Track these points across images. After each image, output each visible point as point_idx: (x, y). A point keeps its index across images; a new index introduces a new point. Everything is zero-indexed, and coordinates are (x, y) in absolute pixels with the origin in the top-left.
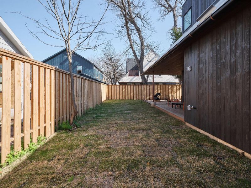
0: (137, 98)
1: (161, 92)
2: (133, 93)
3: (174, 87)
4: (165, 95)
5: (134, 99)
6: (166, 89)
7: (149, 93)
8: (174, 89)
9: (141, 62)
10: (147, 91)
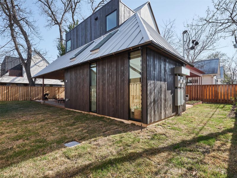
0: (24, 99)
1: (49, 93)
2: (18, 94)
3: (60, 89)
4: (52, 96)
5: (20, 100)
6: (53, 90)
7: (36, 93)
8: (60, 90)
9: (28, 65)
10: (35, 92)
